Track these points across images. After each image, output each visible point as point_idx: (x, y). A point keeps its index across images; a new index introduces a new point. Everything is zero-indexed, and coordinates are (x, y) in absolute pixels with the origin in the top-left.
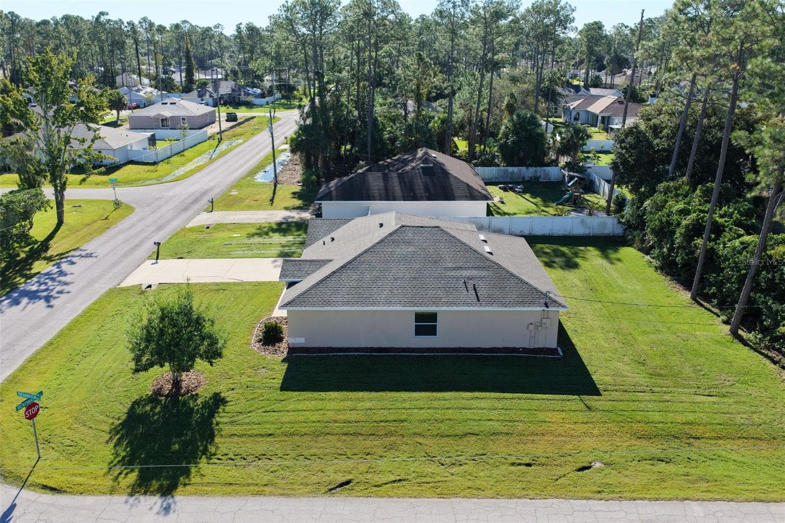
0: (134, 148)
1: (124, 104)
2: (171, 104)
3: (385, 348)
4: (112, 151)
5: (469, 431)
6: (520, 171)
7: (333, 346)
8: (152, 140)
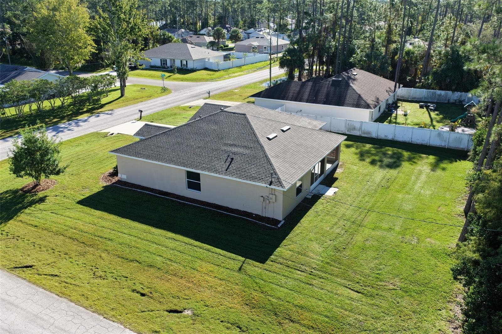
0: (211, 61)
1: (239, 37)
2: (261, 38)
3: (170, 193)
4: (192, 61)
5: (138, 259)
6: (446, 95)
7: (141, 185)
8: (226, 58)
